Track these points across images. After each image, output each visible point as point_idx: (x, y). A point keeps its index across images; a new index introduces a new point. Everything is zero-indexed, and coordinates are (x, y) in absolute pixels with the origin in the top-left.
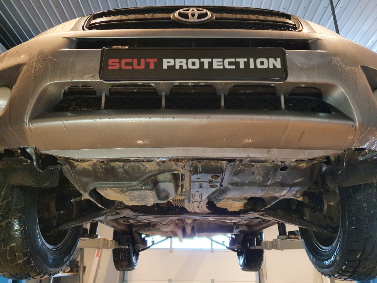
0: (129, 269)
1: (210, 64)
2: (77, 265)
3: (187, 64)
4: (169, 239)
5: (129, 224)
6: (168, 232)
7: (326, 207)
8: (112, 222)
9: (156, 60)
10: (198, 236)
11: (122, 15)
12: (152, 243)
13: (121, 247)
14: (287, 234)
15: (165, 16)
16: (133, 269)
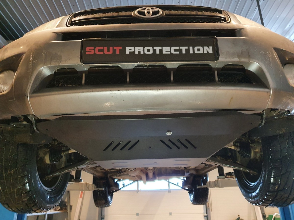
0: (106, 205)
1: (161, 51)
2: (66, 204)
3: (144, 50)
4: (136, 183)
5: (105, 171)
6: (134, 176)
7: (252, 153)
8: (91, 170)
9: (121, 48)
10: (158, 179)
11: (95, 14)
12: (123, 186)
13: (99, 189)
14: (225, 175)
15: (127, 13)
16: (109, 206)
